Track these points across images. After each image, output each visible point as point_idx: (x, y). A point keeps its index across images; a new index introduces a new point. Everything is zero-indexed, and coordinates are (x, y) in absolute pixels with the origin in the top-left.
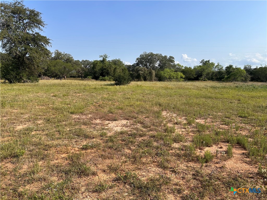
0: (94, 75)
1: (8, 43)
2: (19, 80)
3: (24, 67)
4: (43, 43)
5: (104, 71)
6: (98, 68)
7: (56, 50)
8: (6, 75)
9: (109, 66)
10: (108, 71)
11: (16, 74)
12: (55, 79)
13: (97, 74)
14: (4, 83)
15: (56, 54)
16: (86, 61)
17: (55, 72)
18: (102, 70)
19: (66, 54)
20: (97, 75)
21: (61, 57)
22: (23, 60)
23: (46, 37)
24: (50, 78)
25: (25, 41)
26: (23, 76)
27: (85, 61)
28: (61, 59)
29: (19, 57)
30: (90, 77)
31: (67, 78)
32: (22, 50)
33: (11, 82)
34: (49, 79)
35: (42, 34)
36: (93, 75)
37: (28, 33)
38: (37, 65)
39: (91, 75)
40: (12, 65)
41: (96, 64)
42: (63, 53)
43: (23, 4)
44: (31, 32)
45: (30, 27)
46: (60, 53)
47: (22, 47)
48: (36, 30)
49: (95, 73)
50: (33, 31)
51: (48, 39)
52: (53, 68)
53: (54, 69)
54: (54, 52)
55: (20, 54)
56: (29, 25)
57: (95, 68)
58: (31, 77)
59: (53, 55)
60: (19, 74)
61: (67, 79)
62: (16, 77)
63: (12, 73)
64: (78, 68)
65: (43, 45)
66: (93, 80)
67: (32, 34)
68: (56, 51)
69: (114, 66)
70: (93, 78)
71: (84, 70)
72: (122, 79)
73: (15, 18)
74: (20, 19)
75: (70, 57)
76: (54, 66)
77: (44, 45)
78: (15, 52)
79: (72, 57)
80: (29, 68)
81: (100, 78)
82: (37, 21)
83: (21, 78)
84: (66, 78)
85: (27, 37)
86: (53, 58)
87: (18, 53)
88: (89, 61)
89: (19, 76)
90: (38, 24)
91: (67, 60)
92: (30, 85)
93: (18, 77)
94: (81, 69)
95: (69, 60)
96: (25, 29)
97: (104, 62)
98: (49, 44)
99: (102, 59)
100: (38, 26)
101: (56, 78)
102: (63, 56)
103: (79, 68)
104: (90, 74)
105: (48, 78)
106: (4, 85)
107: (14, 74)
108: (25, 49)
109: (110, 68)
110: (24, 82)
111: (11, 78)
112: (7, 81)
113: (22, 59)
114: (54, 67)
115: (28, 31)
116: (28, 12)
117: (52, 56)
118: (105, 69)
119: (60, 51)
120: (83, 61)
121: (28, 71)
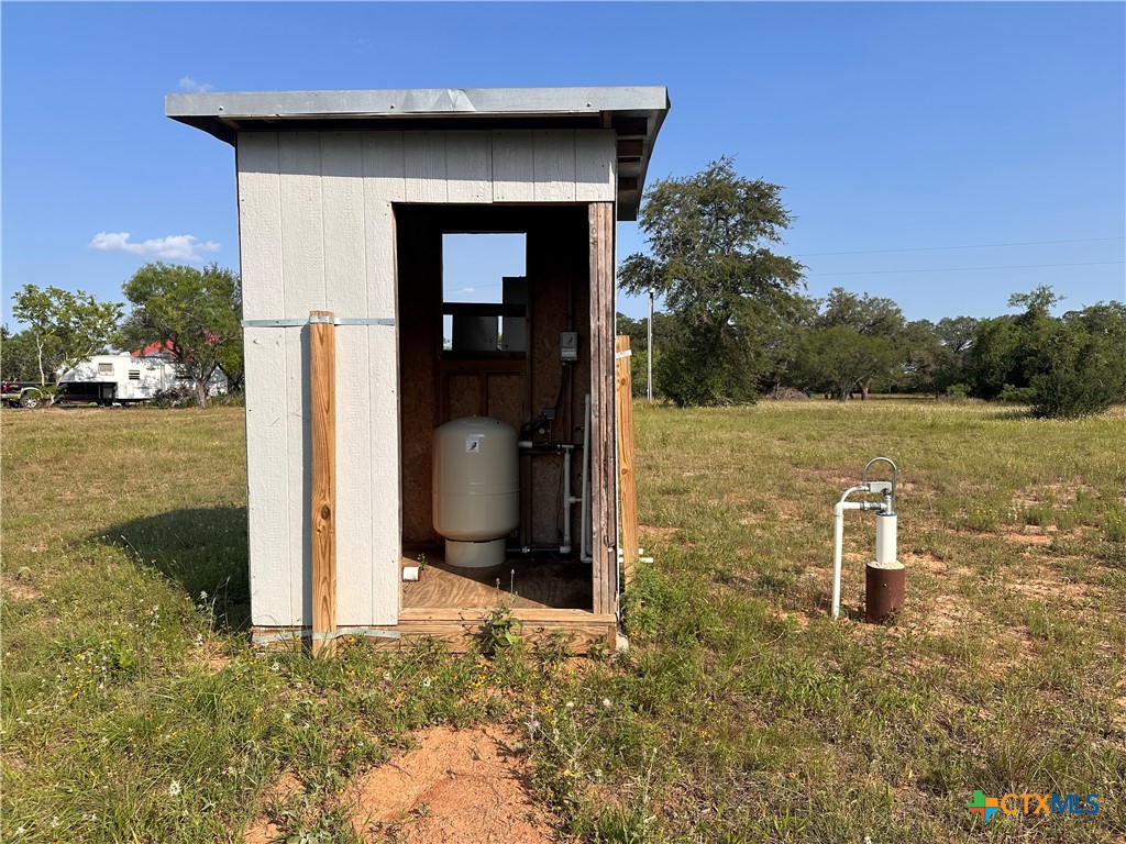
0: (978, 379)
1: (682, 293)
2: (702, 397)
3: (717, 360)
4: (778, 281)
5: (1026, 362)
6: (998, 351)
7: (836, 290)
8: (670, 383)
9: (1053, 339)
10: (1046, 360)
11: (696, 380)
12: (826, 397)
13: (992, 374)
14: (665, 405)
15: (833, 302)
16: (961, 320)
17: (820, 374)
18: (1019, 359)
19: (872, 302)
20: (991, 380)
21: (854, 313)
22: (718, 338)
23: (788, 260)
24: (805, 396)
25: (726, 281)
26: (713, 387)
27: (953, 324)
28: (853, 321)
29: (709, 329)
30: (957, 389)
31: (872, 395)
32: (719, 307)
33: (680, 404)
34: (799, 399)
35: (777, 251)
36: (973, 379)
37: (737, 255)
38: (755, 352)
39: (963, 381)
40: (687, 355)
41: (993, 332)
42: (859, 298)
43: (732, 171)
44: (745, 251)
45: (746, 234)
46: (848, 300)
47: (717, 300)
48: (762, 242)
49: (983, 371)
50: (752, 248)
51: (797, 266)
52: (814, 359)
53: (817, 360)
54: (828, 297)
55: (711, 323)
56: (745, 231)
57: (988, 351)
58: (736, 390)
59: (823, 310)
60: (701, 381)
61: (871, 399)
62: (694, 390)
63: (686, 377)
64: (917, 352)
65: (778, 286)
66: (971, 400)
67: (748, 257)
68: (835, 294)
69: (1080, 338)
70: (970, 394)
71: (944, 362)
72: (1064, 392)
73: (706, 217)
74: (721, 214)
75: (889, 311)
76: (820, 352)
77: (782, 285)
78: (699, 316)
79: (898, 311)
80: (732, 361)
81: (1005, 394)
82: (765, 213)
83: (707, 392)
84: (867, 395)
85: (734, 268)
86: (822, 318)
87: (705, 319)
88: (972, 320)
89: (702, 386)
90: (769, 221)
91: (874, 324)
92: (729, 413)
93: (700, 390)
94: (931, 358)
95: (883, 323)
96: (729, 244)
97: (1031, 324)
98: (799, 281)
99: (1022, 310)
100: (768, 230)
101: (829, 396)
102: (859, 309)
103: (923, 353)
104: (963, 376)
105: (796, 393)
106: (663, 410)
107: (689, 379)
108: (725, 306)
109: (1059, 349)
110: (715, 405)
111: (682, 391)
112: (671, 402)
113: (714, 336)
114: (819, 354)
115: (737, 249)
116: (742, 192)
117: (820, 313)
118: (1033, 353)
119: (849, 290)
120: (945, 322)
121: (729, 371)
